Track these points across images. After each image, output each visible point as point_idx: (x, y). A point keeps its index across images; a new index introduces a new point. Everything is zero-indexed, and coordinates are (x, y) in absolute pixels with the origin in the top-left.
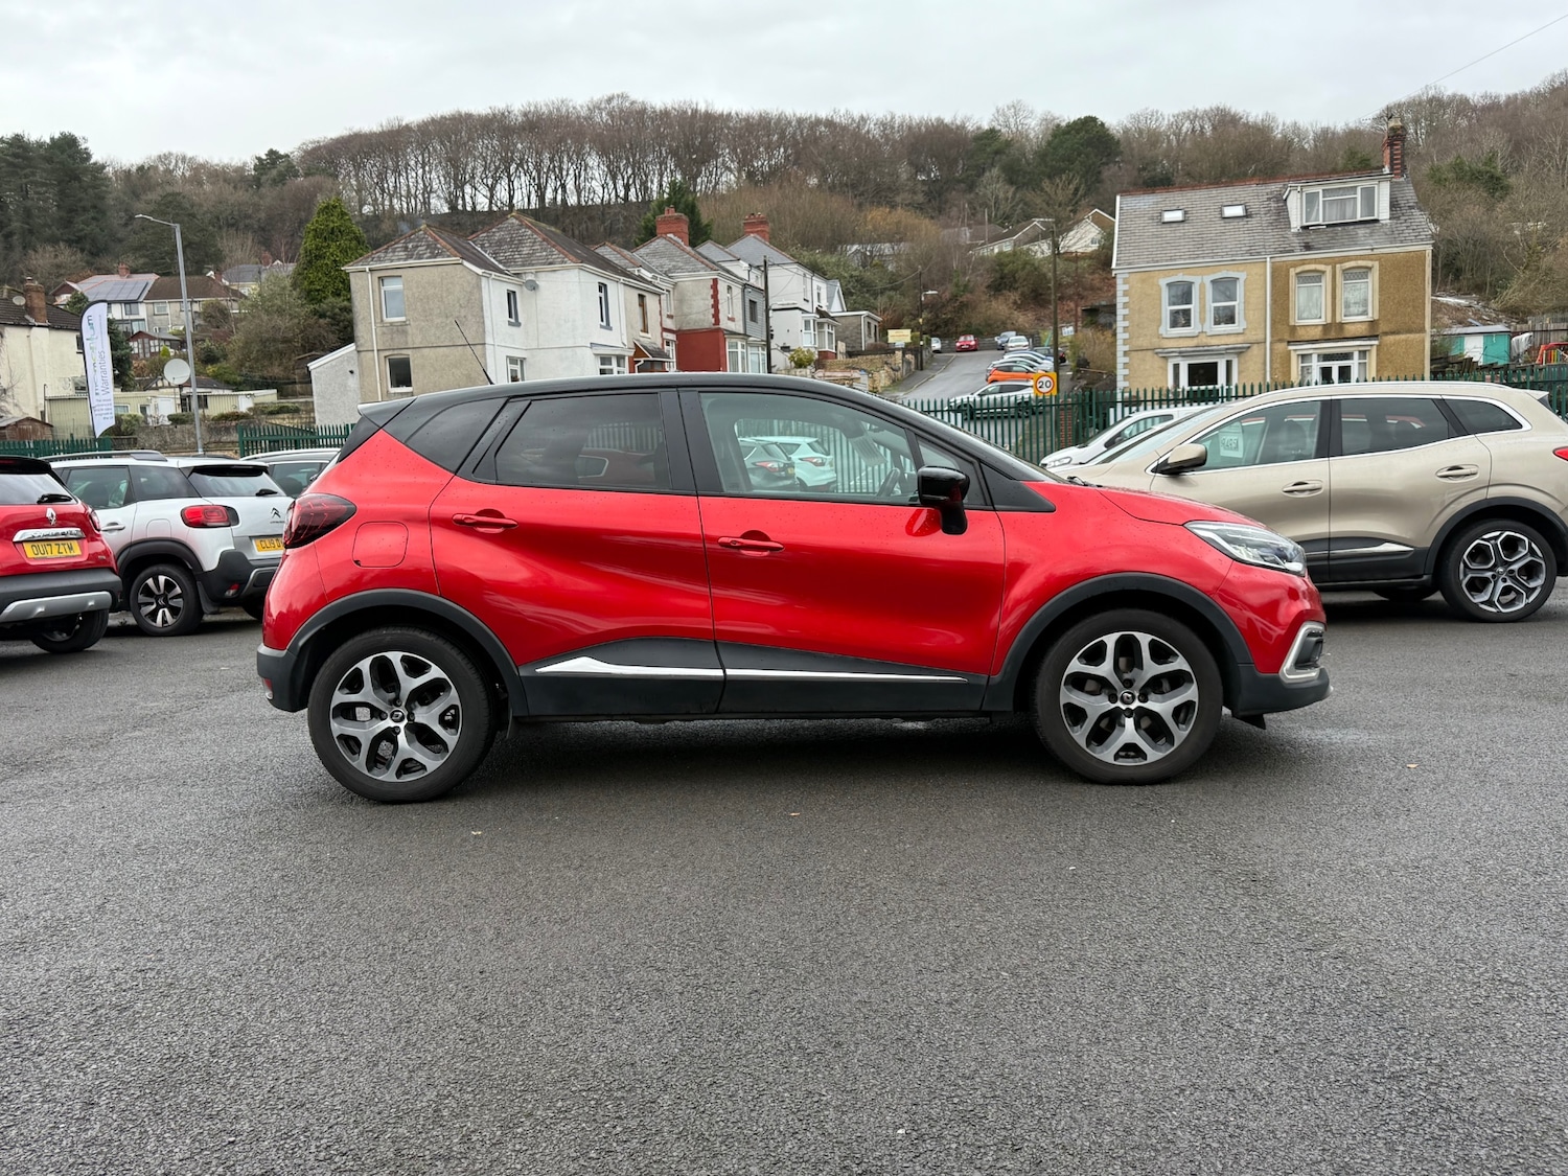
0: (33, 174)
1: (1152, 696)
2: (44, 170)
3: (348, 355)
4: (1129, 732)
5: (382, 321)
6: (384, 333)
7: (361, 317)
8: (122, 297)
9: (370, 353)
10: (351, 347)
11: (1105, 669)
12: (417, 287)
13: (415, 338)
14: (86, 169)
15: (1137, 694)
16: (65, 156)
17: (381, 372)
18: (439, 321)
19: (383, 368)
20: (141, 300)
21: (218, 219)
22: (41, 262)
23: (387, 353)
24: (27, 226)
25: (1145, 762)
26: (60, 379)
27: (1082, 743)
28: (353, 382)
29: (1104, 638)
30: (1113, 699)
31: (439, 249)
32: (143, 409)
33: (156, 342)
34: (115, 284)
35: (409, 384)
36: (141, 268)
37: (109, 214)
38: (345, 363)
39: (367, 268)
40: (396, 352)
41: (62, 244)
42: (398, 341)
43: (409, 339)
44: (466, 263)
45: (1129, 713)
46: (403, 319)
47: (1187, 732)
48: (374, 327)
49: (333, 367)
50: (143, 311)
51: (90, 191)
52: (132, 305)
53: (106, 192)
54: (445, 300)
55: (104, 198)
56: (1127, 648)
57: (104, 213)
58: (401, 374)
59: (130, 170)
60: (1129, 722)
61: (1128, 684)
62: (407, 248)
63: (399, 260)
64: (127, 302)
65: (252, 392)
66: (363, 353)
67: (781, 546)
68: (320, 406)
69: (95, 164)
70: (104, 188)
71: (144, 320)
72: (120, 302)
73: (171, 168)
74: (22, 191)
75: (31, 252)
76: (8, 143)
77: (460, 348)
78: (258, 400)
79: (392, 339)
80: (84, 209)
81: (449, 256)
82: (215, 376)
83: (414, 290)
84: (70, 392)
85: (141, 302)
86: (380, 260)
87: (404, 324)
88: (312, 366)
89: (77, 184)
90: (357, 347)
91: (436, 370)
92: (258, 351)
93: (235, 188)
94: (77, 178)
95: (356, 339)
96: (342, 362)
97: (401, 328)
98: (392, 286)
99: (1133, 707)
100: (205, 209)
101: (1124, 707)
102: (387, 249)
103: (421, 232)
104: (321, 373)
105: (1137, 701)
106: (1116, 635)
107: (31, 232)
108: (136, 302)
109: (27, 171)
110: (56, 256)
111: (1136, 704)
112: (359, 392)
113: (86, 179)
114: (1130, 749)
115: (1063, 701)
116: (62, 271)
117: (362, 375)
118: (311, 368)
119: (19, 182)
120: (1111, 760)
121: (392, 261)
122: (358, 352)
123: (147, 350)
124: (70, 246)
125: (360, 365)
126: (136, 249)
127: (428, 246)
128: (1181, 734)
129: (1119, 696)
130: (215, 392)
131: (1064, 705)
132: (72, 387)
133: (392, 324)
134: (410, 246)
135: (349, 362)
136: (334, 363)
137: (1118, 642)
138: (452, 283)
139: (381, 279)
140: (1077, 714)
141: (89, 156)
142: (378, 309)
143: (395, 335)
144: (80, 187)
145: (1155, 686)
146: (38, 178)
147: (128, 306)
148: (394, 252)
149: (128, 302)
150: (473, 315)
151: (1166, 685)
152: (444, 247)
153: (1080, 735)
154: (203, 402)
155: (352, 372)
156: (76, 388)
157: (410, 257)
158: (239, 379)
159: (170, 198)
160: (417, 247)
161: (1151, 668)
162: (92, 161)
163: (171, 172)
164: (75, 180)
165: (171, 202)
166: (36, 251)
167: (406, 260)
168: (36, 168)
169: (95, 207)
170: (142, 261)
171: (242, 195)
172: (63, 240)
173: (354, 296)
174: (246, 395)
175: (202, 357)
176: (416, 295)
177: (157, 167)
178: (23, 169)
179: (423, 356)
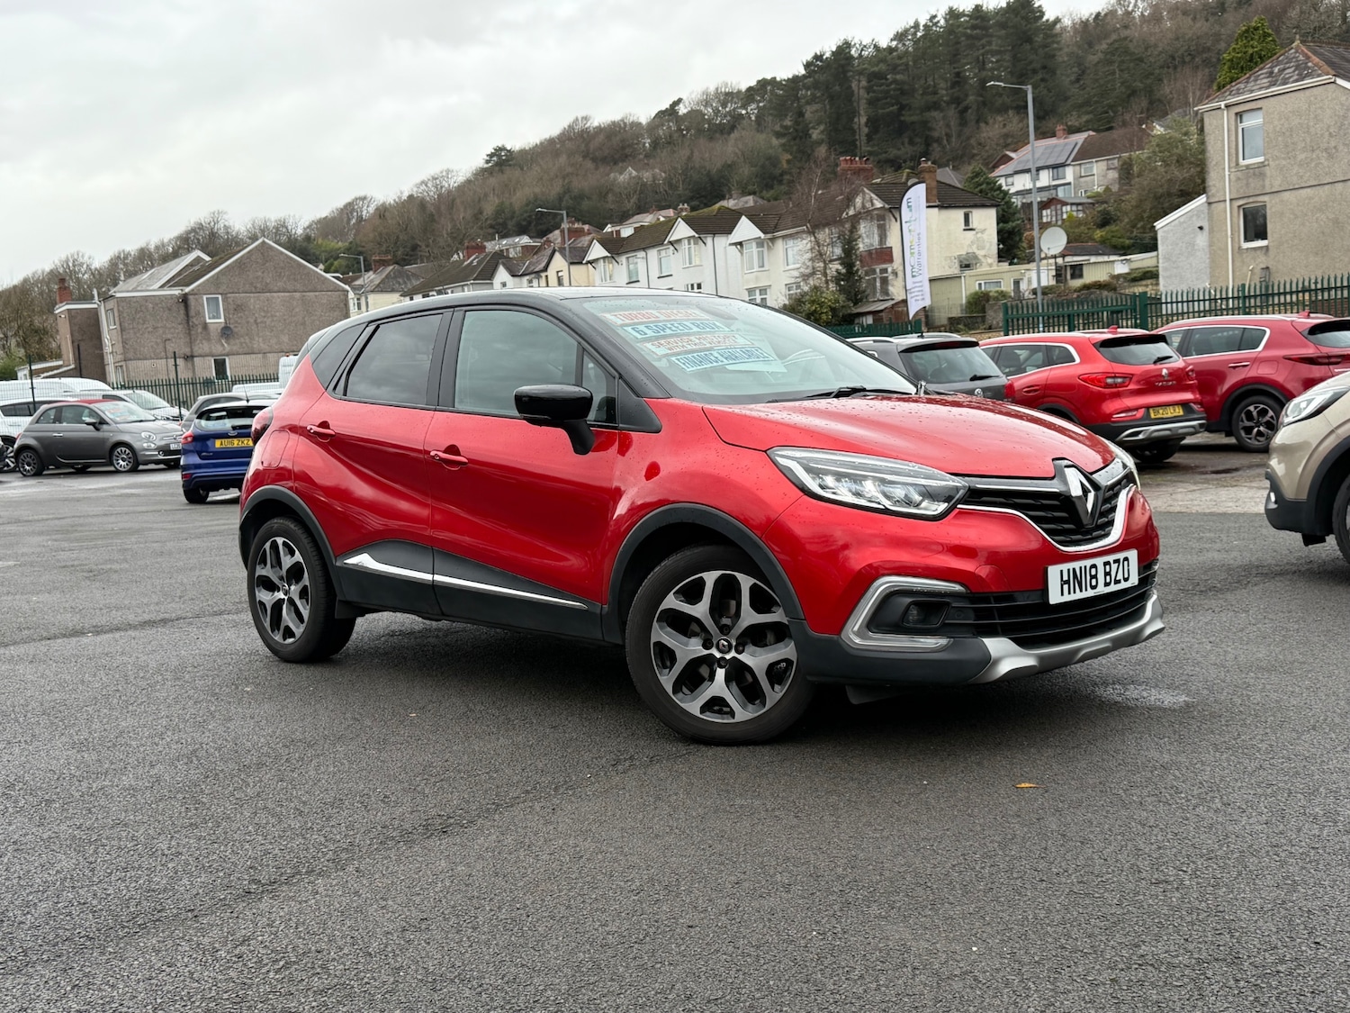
0: (990, 43)
1: (750, 648)
2: (999, 37)
3: (1198, 210)
4: (719, 685)
5: (1237, 164)
6: (1238, 179)
7: (1214, 163)
8: (1050, 162)
9: (1222, 204)
10: (1202, 199)
11: (700, 610)
12: (1280, 119)
13: (1274, 180)
14: (1038, 29)
15: (734, 644)
16: (1019, 18)
17: (1232, 222)
18: (1303, 156)
19: (1235, 220)
20: (1068, 162)
21: (1174, 58)
22: (991, 134)
23: (1241, 202)
24: (981, 99)
25: (732, 721)
26: (946, 258)
27: (669, 689)
28: (1202, 240)
29: (705, 575)
30: (707, 645)
31: (1309, 68)
32: (1017, 283)
33: (1069, 207)
34: (1046, 149)
35: (1264, 237)
36: (1085, 126)
37: (1058, 72)
38: (1195, 218)
39: (1222, 104)
40: (1251, 200)
41: (1010, 112)
42: (1255, 185)
43: (1267, 182)
44: (1340, 81)
45: (721, 663)
46: (1261, 159)
47: (781, 694)
48: (1227, 173)
49: (1181, 223)
50: (1070, 175)
51: (1041, 51)
52: (1060, 169)
53: (1056, 49)
54: (1312, 130)
55: (1054, 56)
56: (727, 590)
57: (1053, 72)
58: (1256, 226)
59: (1088, 20)
60: (720, 674)
61: (725, 630)
62: (1272, 73)
63: (1261, 89)
64: (1055, 167)
65: (1128, 257)
66: (1214, 205)
67: (466, 461)
68: (1166, 269)
69: (1047, 21)
70: (1055, 46)
71: (1069, 184)
72: (1047, 167)
73: (1130, 9)
74: (979, 62)
75: (982, 125)
76: (968, 16)
77: (1327, 187)
78: (1134, 265)
79: (1247, 184)
80: (1035, 71)
81: (1319, 76)
82: (1103, 241)
83: (1276, 123)
84: (955, 270)
85: (1069, 165)
86: (1239, 93)
87: (1262, 165)
88: (1159, 225)
89: (1028, 47)
90: (1208, 198)
91: (1296, 217)
92: (1151, 209)
93: (1194, 19)
94: (1029, 40)
95: (1208, 190)
96: (1192, 217)
97: (1257, 172)
98: (1252, 121)
99: (728, 657)
100: (1160, 49)
101: (718, 655)
102: (1249, 78)
103: (1293, 51)
104: (1167, 232)
105: (733, 650)
106: (717, 574)
107: (984, 103)
108: (1063, 165)
109: (984, 41)
110: (1005, 125)
111: (733, 654)
112: (1207, 250)
113: (1039, 39)
114: (716, 704)
115: (654, 639)
116: (1009, 140)
117: (1211, 231)
118: (1157, 228)
119: (976, 54)
120: (697, 712)
121: (1252, 91)
122: (1209, 204)
123: (1059, 217)
124: (1018, 113)
125: (1211, 218)
126: (1079, 106)
127: (1297, 67)
128: (774, 695)
129: (715, 643)
130: (1093, 259)
131: (654, 643)
132: (957, 265)
133: (1248, 167)
134: (1276, 70)
135: (1198, 216)
136: (1182, 219)
137: (718, 582)
138: (1321, 108)
139: (1239, 115)
140: (667, 655)
141: (1043, 14)
142: (1233, 151)
143: (1251, 180)
144: (1032, 49)
145: (756, 636)
146: (994, 47)
147: (1055, 170)
148: (1256, 80)
149: (1057, 167)
150: (1344, 144)
151: (770, 637)
152: (1316, 65)
153: (667, 680)
154: (1077, 271)
155: (1201, 228)
156: (961, 267)
157: (1273, 84)
158: (1127, 242)
159: (1116, 45)
160: (1284, 69)
161: (749, 617)
162: (1044, 19)
163: (1130, 13)
164: (1026, 42)
165: (1117, 49)
166: (987, 123)
167: (1267, 88)
168: (991, 36)
169: (1044, 67)
170: (1085, 118)
171: (1201, 27)
172: (1012, 108)
173: (1207, 139)
174: (1122, 260)
175: (1099, 221)
176: (1278, 129)
177: (1116, 10)
178: (980, 39)
179: (1282, 201)
